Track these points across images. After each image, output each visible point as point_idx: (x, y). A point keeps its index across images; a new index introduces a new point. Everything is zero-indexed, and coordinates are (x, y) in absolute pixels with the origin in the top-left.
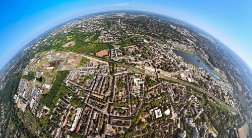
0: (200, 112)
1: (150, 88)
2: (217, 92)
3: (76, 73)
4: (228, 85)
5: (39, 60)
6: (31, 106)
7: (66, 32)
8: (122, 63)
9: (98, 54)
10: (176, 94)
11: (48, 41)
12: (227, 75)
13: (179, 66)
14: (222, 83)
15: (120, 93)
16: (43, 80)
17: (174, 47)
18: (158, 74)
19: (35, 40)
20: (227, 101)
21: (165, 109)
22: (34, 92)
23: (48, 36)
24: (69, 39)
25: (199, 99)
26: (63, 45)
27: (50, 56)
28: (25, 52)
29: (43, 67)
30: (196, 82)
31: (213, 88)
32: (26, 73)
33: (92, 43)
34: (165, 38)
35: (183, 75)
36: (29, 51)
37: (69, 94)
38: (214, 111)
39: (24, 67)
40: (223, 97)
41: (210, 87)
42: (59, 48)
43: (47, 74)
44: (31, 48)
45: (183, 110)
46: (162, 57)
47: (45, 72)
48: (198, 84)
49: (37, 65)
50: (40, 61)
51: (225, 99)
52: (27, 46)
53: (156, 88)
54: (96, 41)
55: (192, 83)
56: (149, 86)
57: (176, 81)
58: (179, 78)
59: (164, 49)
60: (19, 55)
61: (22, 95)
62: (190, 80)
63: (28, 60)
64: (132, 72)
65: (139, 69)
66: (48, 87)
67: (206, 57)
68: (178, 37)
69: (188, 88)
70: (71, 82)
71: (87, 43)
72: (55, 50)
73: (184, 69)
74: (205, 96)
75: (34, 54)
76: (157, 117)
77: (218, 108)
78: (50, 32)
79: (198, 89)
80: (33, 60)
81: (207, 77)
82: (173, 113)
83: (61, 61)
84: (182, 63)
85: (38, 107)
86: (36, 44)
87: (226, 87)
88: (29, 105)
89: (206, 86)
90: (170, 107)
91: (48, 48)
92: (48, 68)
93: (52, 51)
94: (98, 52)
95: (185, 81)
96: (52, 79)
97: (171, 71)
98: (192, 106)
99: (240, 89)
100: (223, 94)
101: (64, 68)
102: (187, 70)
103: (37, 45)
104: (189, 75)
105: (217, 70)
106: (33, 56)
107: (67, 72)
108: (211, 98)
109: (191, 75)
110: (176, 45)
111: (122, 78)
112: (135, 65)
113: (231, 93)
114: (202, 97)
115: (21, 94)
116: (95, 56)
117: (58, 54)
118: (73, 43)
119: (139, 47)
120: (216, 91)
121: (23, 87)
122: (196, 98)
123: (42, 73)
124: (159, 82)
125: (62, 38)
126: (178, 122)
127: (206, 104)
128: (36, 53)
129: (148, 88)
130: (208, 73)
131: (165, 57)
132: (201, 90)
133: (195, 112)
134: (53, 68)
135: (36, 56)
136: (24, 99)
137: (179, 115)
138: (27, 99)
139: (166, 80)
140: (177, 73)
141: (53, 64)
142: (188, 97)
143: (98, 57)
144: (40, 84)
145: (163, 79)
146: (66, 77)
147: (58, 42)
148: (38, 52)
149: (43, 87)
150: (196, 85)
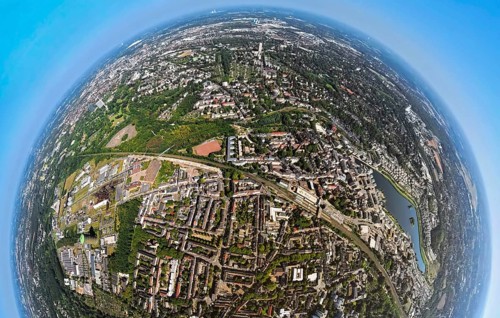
0: (360, 297)
1: (296, 232)
2: (404, 286)
3: (155, 200)
4: (427, 288)
5: (70, 199)
6: (98, 282)
7: (100, 104)
8: (251, 171)
9: (198, 150)
10: (337, 255)
11: (66, 145)
12: (440, 275)
13: (369, 210)
14: (422, 279)
15: (242, 231)
16: (97, 233)
17: (380, 167)
18: (321, 209)
19: (32, 158)
20: (407, 306)
21: (311, 271)
22: (92, 259)
23: (58, 132)
24: (117, 123)
25: (370, 279)
26: (106, 142)
27: (87, 180)
28: (29, 197)
29: (85, 208)
30: (381, 252)
31: (402, 278)
32: (59, 235)
33: (180, 123)
34: (372, 136)
35: (365, 230)
36: (36, 191)
37: (151, 241)
38: (380, 307)
39: (48, 228)
40: (406, 298)
41: (398, 272)
42: (99, 153)
43: (99, 218)
44: (37, 182)
45: (338, 283)
46: (343, 178)
47: (93, 216)
48: (382, 258)
49: (70, 210)
50: (73, 200)
51: (406, 302)
52: (25, 182)
53: (307, 233)
54: (190, 116)
55: (373, 250)
56: (297, 227)
57: (348, 234)
58: (357, 231)
59: (357, 161)
60: (21, 212)
61: (75, 273)
62: (373, 244)
63: (47, 209)
64: (269, 194)
65: (286, 190)
66: (111, 240)
67: (432, 222)
68: (405, 148)
69: (362, 255)
70: (151, 219)
71: (167, 125)
72: (93, 161)
73: (375, 219)
74: (381, 279)
75: (52, 191)
76: (295, 279)
77: (388, 306)
78: (56, 119)
79: (377, 263)
80: (57, 203)
81: (405, 254)
82: (320, 281)
83: (116, 182)
84: (377, 208)
85: (110, 279)
86: (41, 166)
87: (422, 288)
88: (94, 282)
89: (392, 268)
90: (319, 271)
91: (74, 165)
92: (96, 207)
93: (87, 166)
94: (196, 144)
95: (364, 242)
96: (112, 224)
97: (347, 213)
98: (354, 284)
99: (441, 305)
100: (410, 294)
101: (127, 196)
102: (378, 225)
103: (46, 167)
104: (376, 235)
105: (432, 256)
106: (52, 197)
107: (137, 202)
108: (388, 287)
109: (380, 236)
110: (388, 164)
111: (249, 203)
112: (279, 180)
113: (423, 301)
114: (375, 279)
115: (73, 273)
116: (190, 155)
117: (104, 169)
118: (131, 131)
119: (299, 140)
120: (403, 283)
121: (68, 261)
122: (365, 276)
123: (89, 221)
124: (316, 225)
125: (95, 124)
126: (322, 296)
127: (374, 291)
128: (55, 186)
129: (292, 230)
130: (412, 251)
131: (350, 181)
132: (381, 268)
133: (353, 293)
134: (105, 202)
135: (58, 192)
136: (83, 278)
137: (327, 287)
138: (87, 275)
139: (330, 226)
140: (356, 221)
141: (102, 194)
142: (354, 268)
143: (198, 157)
144: (95, 242)
145: (326, 223)
146: (138, 212)
147: (92, 138)
148: (57, 181)
149: (102, 243)
150: (379, 257)
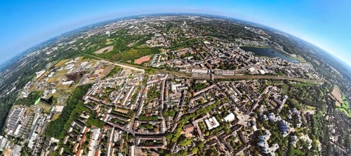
0: (284, 100)
2: (298, 73)
3: (101, 86)
4: (307, 64)
5: (52, 73)
8: (162, 69)
9: (137, 61)
13: (248, 61)
14: (301, 64)
16: (54, 101)
18: (213, 75)
20: (310, 77)
25: (279, 87)
29: (57, 82)
30: (271, 72)
31: (293, 71)
35: (252, 70)
37: (85, 113)
38: (302, 91)
40: (306, 76)
41: (289, 72)
43: (61, 92)
46: (223, 56)
47: (59, 89)
48: (274, 73)
50: (53, 75)
51: (308, 77)
55: (266, 74)
56: (195, 91)
58: (248, 73)
62: (263, 72)
65: (185, 73)
69: (262, 81)
70: (92, 98)
73: (255, 62)
74: (285, 82)
75: (47, 62)
77: (304, 87)
79: (275, 78)
81: (284, 64)
84: (252, 58)
87: (305, 66)
89: (284, 72)
92: (64, 83)
95: (256, 75)
96: (67, 98)
97: (233, 68)
98: (272, 98)
100: (305, 73)
101: (86, 81)
102: (257, 64)
104: (262, 68)
105: (294, 55)
106: (43, 67)
107: (90, 86)
108: (293, 81)
109: (263, 66)
113: (312, 68)
114: (282, 84)
119: (194, 49)
122: (275, 88)
127: (289, 89)
128: (51, 61)
130: (284, 61)
131: (228, 55)
132: (279, 77)
133: (277, 103)
134: (71, 82)
135: (49, 65)
140: (243, 69)
142: (262, 90)
146: (86, 92)
150: (272, 74)
